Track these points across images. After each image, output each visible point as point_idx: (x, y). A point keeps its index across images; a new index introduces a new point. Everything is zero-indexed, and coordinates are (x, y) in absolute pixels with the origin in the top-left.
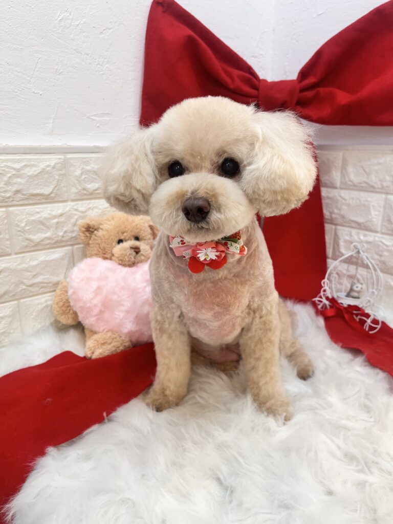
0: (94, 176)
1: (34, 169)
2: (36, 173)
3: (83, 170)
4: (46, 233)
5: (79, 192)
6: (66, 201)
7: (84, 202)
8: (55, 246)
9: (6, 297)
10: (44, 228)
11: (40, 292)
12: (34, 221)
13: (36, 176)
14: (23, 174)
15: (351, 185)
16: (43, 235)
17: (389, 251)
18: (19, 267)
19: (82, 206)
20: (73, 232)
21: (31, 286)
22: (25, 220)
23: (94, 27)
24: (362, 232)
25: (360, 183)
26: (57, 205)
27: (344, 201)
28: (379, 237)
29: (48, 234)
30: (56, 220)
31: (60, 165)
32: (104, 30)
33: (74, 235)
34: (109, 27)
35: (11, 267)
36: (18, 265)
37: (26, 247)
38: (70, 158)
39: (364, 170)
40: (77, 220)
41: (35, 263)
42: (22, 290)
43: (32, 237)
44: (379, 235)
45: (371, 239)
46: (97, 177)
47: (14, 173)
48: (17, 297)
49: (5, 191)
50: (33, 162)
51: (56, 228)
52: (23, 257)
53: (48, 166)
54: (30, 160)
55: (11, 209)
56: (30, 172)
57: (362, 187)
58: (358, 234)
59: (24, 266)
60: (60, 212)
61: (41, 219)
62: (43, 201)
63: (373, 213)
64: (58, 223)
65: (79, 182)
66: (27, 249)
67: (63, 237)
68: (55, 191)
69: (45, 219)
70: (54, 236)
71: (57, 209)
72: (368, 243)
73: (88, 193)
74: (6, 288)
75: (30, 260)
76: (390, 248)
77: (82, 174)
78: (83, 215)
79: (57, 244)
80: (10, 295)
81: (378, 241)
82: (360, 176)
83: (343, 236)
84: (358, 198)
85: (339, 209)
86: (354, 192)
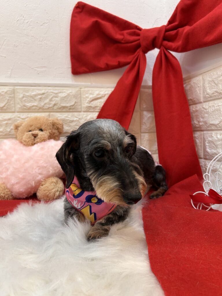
0: (31, 99)
3: (24, 95)
5: (22, 107)
6: (14, 112)
7: (25, 113)
8: (5, 137)
19: (23, 116)
23: (37, 23)
25: (213, 94)
26: (7, 114)
27: (205, 111)
29: (1, 130)
31: (10, 92)
32: (43, 24)
34: (46, 22)
38: (17, 89)
46: (33, 100)
51: (6, 127)
53: (3, 92)
57: (215, 96)
60: (9, 117)
64: (7, 124)
65: (21, 101)
67: (10, 132)
68: (6, 106)
70: (5, 131)
73: (27, 108)
77: (23, 97)
79: (7, 136)
82: (213, 88)
83: (208, 138)
84: (213, 106)
85: (203, 118)
86: (211, 102)
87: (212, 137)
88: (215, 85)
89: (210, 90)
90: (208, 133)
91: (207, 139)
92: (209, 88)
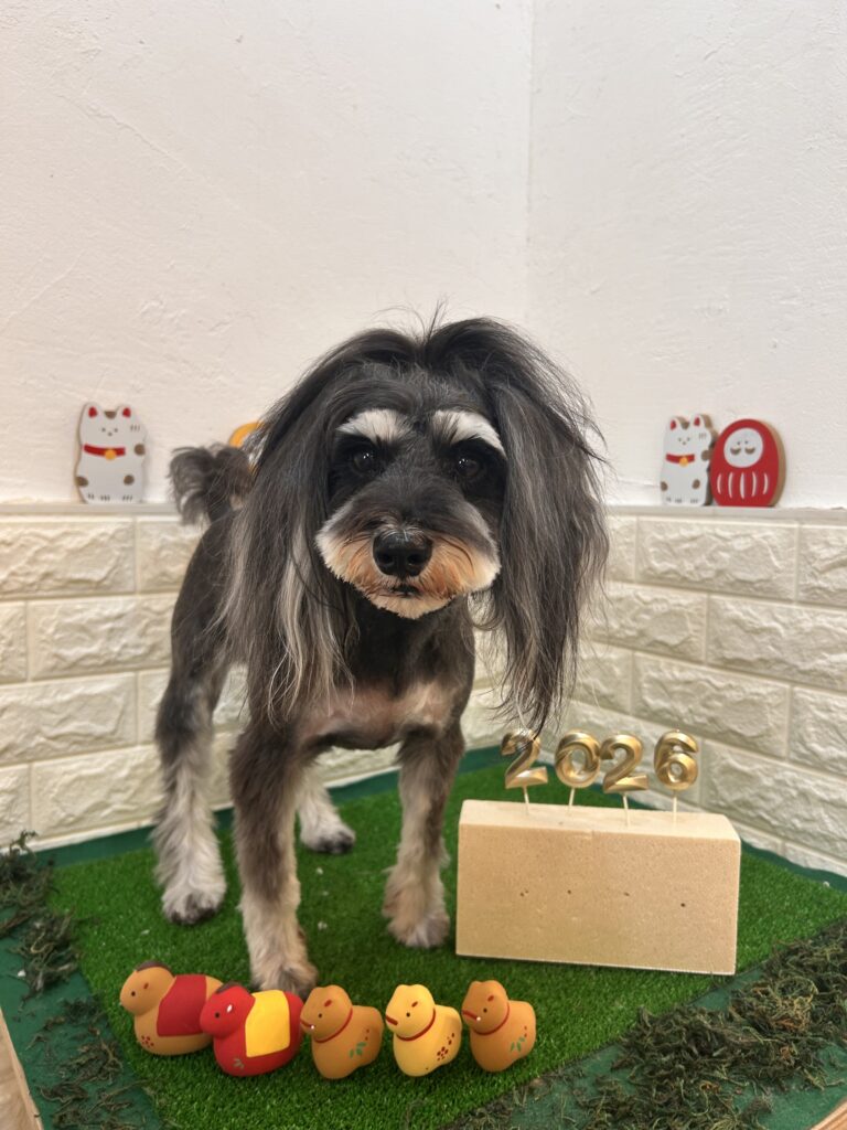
1: (79, 539)
2: (81, 546)
4: (89, 647)
5: (155, 578)
6: (131, 593)
8: (105, 669)
9: (8, 755)
10: (88, 638)
11: (70, 750)
12: (70, 625)
13: (81, 550)
14: (61, 546)
15: (653, 577)
16: (84, 650)
17: (720, 698)
18: (38, 703)
20: (137, 646)
21: (55, 738)
22: (56, 623)
23: (200, 322)
24: (675, 662)
25: (667, 573)
26: (113, 599)
28: (704, 673)
29: (94, 649)
30: (109, 626)
31: (122, 533)
33: (140, 651)
34: (225, 321)
35: (23, 703)
36: (38, 699)
37: (53, 668)
38: (143, 523)
39: (671, 550)
40: (147, 626)
41: (66, 697)
42: (39, 744)
43: (64, 652)
44: (703, 668)
45: (689, 675)
47: (45, 543)
48: (28, 758)
49: (28, 574)
50: (77, 529)
52: (47, 686)
53: (103, 534)
54: (73, 525)
55: (33, 603)
56: (71, 543)
57: (670, 579)
58: (670, 666)
59: (46, 702)
60: (117, 611)
61: (84, 623)
62: (91, 591)
63: (690, 625)
64: (112, 630)
65: (156, 561)
66: (56, 673)
67: (119, 654)
68: (112, 575)
69: (91, 622)
70: (103, 653)
71: (115, 605)
72: (688, 683)
74: (8, 739)
75: (58, 692)
76: (722, 693)
77: (161, 549)
78: (159, 617)
79: (109, 665)
80: (17, 752)
81: (701, 680)
82: (665, 560)
83: (646, 671)
84: (665, 601)
85: (634, 619)
86: (659, 589)
87: (660, 670)
88: (670, 554)
89: (658, 562)
90: (648, 660)
91: (645, 674)
92: (656, 558)
